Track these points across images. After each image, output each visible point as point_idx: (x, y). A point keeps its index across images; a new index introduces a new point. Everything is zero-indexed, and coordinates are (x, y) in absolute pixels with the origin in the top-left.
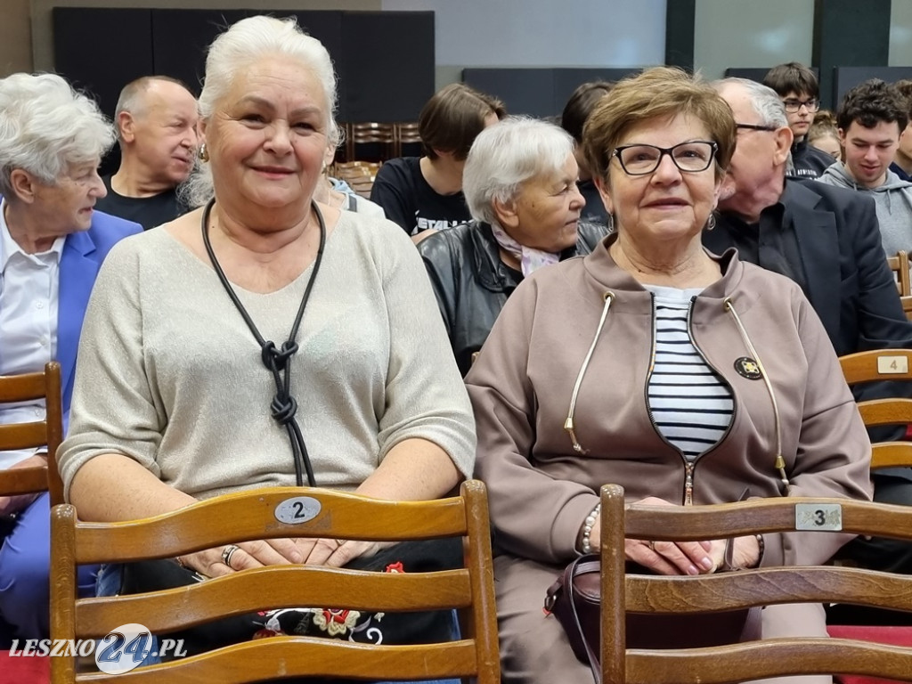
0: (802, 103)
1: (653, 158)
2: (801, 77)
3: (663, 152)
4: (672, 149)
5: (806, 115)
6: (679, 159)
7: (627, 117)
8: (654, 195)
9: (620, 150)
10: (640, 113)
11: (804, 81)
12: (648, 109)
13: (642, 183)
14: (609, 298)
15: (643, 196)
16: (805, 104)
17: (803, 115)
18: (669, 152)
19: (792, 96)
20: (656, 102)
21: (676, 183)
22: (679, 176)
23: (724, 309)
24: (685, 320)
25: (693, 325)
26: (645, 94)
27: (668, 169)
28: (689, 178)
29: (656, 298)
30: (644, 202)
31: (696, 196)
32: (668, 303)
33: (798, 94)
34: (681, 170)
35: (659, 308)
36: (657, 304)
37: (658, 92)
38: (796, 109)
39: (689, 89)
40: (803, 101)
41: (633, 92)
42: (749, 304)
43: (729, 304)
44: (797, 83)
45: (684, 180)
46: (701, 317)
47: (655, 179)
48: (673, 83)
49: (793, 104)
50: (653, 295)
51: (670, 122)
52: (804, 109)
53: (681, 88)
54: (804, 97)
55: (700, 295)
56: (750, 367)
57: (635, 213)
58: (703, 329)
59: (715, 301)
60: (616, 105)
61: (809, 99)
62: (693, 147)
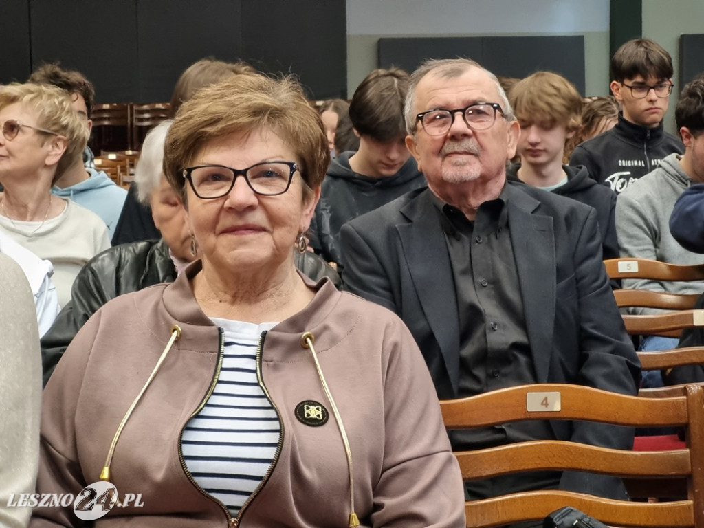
0: (651, 88)
1: (227, 179)
2: (647, 58)
3: (237, 173)
4: (246, 170)
5: (656, 101)
6: (255, 180)
7: (199, 134)
8: (227, 221)
9: (190, 171)
10: (211, 130)
11: (651, 63)
12: (220, 126)
13: (215, 207)
14: (176, 332)
15: (216, 221)
16: (654, 88)
17: (652, 101)
18: (243, 173)
19: (639, 79)
20: (229, 118)
21: (251, 208)
22: (254, 200)
23: (302, 346)
24: (254, 357)
25: (264, 363)
26: (219, 107)
27: (242, 193)
28: (267, 202)
29: (225, 333)
30: (219, 227)
31: (275, 221)
32: (240, 339)
33: (645, 77)
34: (257, 194)
35: (227, 344)
36: (225, 339)
37: (232, 105)
38: (643, 94)
39: (266, 103)
40: (652, 85)
41: (206, 105)
42: (334, 341)
43: (308, 340)
44: (643, 64)
45: (260, 203)
46: (273, 354)
47: (227, 204)
48: (250, 96)
49: (640, 88)
50: (220, 331)
51: (245, 139)
52: (653, 94)
53: (259, 101)
54: (652, 81)
55: (272, 330)
56: (313, 412)
57: (212, 239)
58: (276, 367)
59: (291, 336)
60: (188, 119)
61: (659, 83)
62: (270, 167)
